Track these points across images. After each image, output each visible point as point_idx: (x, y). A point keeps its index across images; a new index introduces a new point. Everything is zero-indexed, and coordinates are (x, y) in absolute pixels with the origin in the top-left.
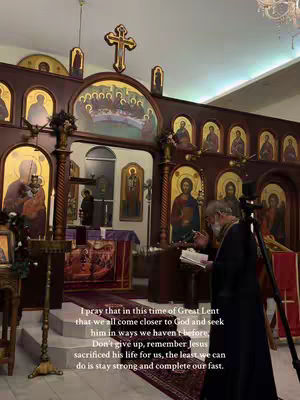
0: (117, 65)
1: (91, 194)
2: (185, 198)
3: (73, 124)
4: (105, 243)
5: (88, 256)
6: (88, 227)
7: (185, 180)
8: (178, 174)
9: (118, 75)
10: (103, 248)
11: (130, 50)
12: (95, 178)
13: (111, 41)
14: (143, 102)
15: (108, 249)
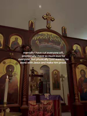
0: (48, 26)
1: (42, 80)
2: (83, 78)
3: (30, 48)
4: (49, 101)
5: (41, 108)
6: (41, 94)
7: (81, 70)
8: (78, 68)
9: (48, 29)
10: (47, 104)
11: (52, 21)
12: (43, 74)
13: (45, 18)
14: (59, 39)
15: (50, 104)
